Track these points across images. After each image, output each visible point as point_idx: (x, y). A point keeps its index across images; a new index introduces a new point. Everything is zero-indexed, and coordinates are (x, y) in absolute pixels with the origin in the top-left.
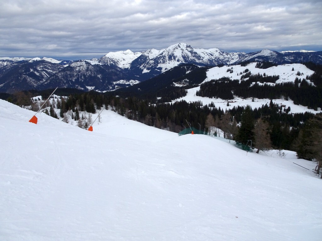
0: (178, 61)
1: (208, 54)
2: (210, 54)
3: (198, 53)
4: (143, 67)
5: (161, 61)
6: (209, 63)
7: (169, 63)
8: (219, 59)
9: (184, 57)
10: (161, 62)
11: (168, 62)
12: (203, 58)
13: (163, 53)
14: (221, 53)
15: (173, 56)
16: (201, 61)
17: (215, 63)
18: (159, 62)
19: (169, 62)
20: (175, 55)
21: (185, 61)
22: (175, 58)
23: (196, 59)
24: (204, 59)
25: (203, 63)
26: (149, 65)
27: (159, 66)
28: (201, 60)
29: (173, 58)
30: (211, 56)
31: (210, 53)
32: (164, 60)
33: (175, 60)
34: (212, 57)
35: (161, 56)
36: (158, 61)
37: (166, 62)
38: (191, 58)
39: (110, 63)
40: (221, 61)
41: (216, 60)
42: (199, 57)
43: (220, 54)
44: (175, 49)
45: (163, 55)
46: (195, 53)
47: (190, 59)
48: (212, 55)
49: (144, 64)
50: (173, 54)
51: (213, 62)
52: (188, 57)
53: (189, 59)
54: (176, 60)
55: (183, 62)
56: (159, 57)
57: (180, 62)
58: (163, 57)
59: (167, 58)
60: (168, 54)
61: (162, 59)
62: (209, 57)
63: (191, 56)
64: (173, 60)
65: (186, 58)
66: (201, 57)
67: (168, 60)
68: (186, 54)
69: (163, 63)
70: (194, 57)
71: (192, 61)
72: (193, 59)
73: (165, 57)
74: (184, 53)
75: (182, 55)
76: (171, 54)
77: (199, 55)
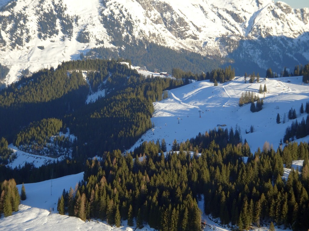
0: (83, 38)
1: (221, 12)
2: (228, 12)
3: (175, 8)
7: (42, 48)
11: (35, 42)
12: (198, 29)
15: (61, 18)
16: (186, 44)
17: (251, 53)
19: (42, 43)
20: (69, 12)
21: (117, 39)
22: (67, 29)
23: (169, 34)
24: (202, 37)
25: (196, 50)
28: (188, 40)
29: (59, 27)
30: (233, 21)
31: (230, 9)
32: (18, 31)
33: (70, 34)
37: (28, 41)
38: (141, 26)
40: (280, 46)
47: (136, 34)
48: (236, 17)
50: (60, 10)
53: (131, 32)
54: (75, 35)
55: (108, 45)
57: (92, 44)
58: (17, 21)
59: (32, 25)
60: (39, 6)
61: (8, 29)
62: (228, 25)
63: (143, 21)
64: (61, 34)
65: (121, 29)
66: (190, 24)
67: (37, 32)
68: (121, 12)
69: (13, 46)
70: (156, 22)
71: (147, 42)
72: (154, 35)
73: (22, 22)
74: (112, 7)
75: (102, 14)
76: (53, 7)
77: (181, 16)
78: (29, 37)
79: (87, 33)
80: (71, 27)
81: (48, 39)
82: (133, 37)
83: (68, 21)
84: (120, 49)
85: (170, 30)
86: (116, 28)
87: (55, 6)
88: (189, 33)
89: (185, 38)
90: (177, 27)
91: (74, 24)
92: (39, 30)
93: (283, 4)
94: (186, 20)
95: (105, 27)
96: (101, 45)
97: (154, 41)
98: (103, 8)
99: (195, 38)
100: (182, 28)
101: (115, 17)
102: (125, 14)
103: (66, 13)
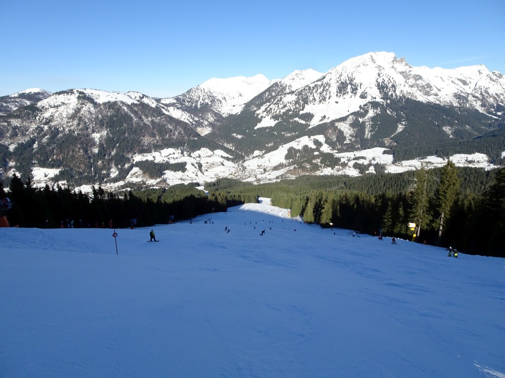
0: (363, 96)
1: (454, 80)
2: (459, 79)
3: (424, 77)
4: (263, 112)
5: (317, 96)
6: (455, 104)
7: (337, 102)
8: (487, 92)
9: (381, 87)
10: (315, 99)
11: (334, 98)
12: (439, 90)
13: (324, 77)
14: (494, 78)
15: (352, 85)
16: (432, 99)
17: (474, 103)
18: (311, 98)
19: (337, 99)
20: (356, 81)
21: (385, 96)
22: (354, 90)
23: (420, 93)
24: (440, 94)
25: (437, 102)
26: (281, 106)
27: (308, 109)
28: (432, 96)
29: (349, 90)
30: (461, 85)
31: (460, 77)
32: (325, 93)
33: (356, 93)
34: (465, 87)
35: (319, 83)
36: (307, 97)
37: (329, 98)
38: (402, 88)
39: (203, 102)
40: (495, 98)
41: (477, 97)
42: (427, 89)
43: (491, 79)
44: (359, 66)
45: (325, 81)
46: (418, 77)
47: (398, 92)
48: (464, 83)
49: (268, 104)
50: (351, 80)
51: (467, 101)
52: (393, 86)
53: (395, 91)
54: (359, 94)
55: (378, 100)
56: (314, 88)
57: (369, 99)
58: (324, 87)
59: (334, 89)
60: (339, 78)
61: (319, 92)
62: (458, 87)
63: (403, 85)
64: (350, 94)
65: (388, 90)
66: (434, 87)
67: (336, 93)
68: (389, 79)
69: (320, 101)
70: (412, 86)
71: (405, 97)
72: (410, 93)
73: (327, 88)
74: (384, 77)
75: (377, 82)
76: (347, 79)
77: (428, 82)
78: (331, 96)
79: (366, 93)
80: (356, 89)
81: (341, 97)
82: (396, 95)
83: (355, 86)
84: (387, 102)
85: (420, 90)
86: (385, 89)
87: (349, 78)
88: (432, 92)
89: (430, 95)
90: (425, 88)
91: (359, 88)
92: (337, 92)
93: (497, 73)
94: (431, 85)
95: (378, 89)
96: (374, 100)
97: (410, 97)
98: (378, 77)
99: (436, 95)
100: (428, 89)
101: (385, 83)
102: (392, 80)
103: (354, 81)
